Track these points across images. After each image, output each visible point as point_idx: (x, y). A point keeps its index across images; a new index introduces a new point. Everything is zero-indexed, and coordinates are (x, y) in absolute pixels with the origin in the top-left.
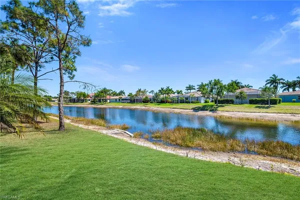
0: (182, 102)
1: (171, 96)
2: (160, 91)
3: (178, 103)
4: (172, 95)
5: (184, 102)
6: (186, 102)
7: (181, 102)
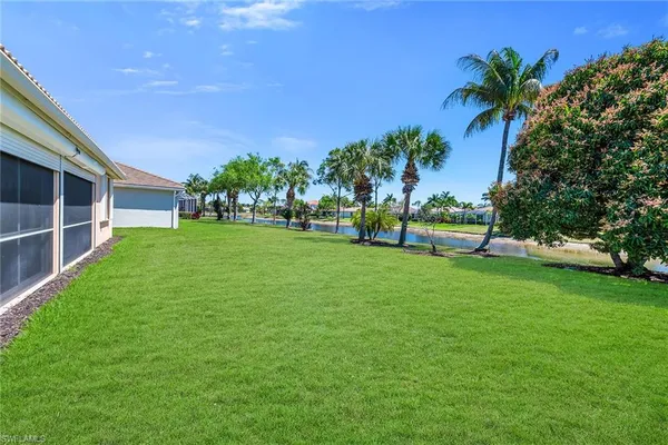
0: (471, 222)
1: (451, 211)
2: (430, 200)
3: (462, 223)
4: (453, 210)
5: (474, 223)
6: (478, 223)
7: (468, 223)
